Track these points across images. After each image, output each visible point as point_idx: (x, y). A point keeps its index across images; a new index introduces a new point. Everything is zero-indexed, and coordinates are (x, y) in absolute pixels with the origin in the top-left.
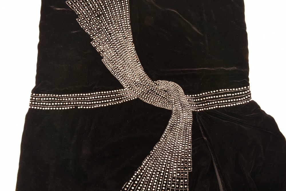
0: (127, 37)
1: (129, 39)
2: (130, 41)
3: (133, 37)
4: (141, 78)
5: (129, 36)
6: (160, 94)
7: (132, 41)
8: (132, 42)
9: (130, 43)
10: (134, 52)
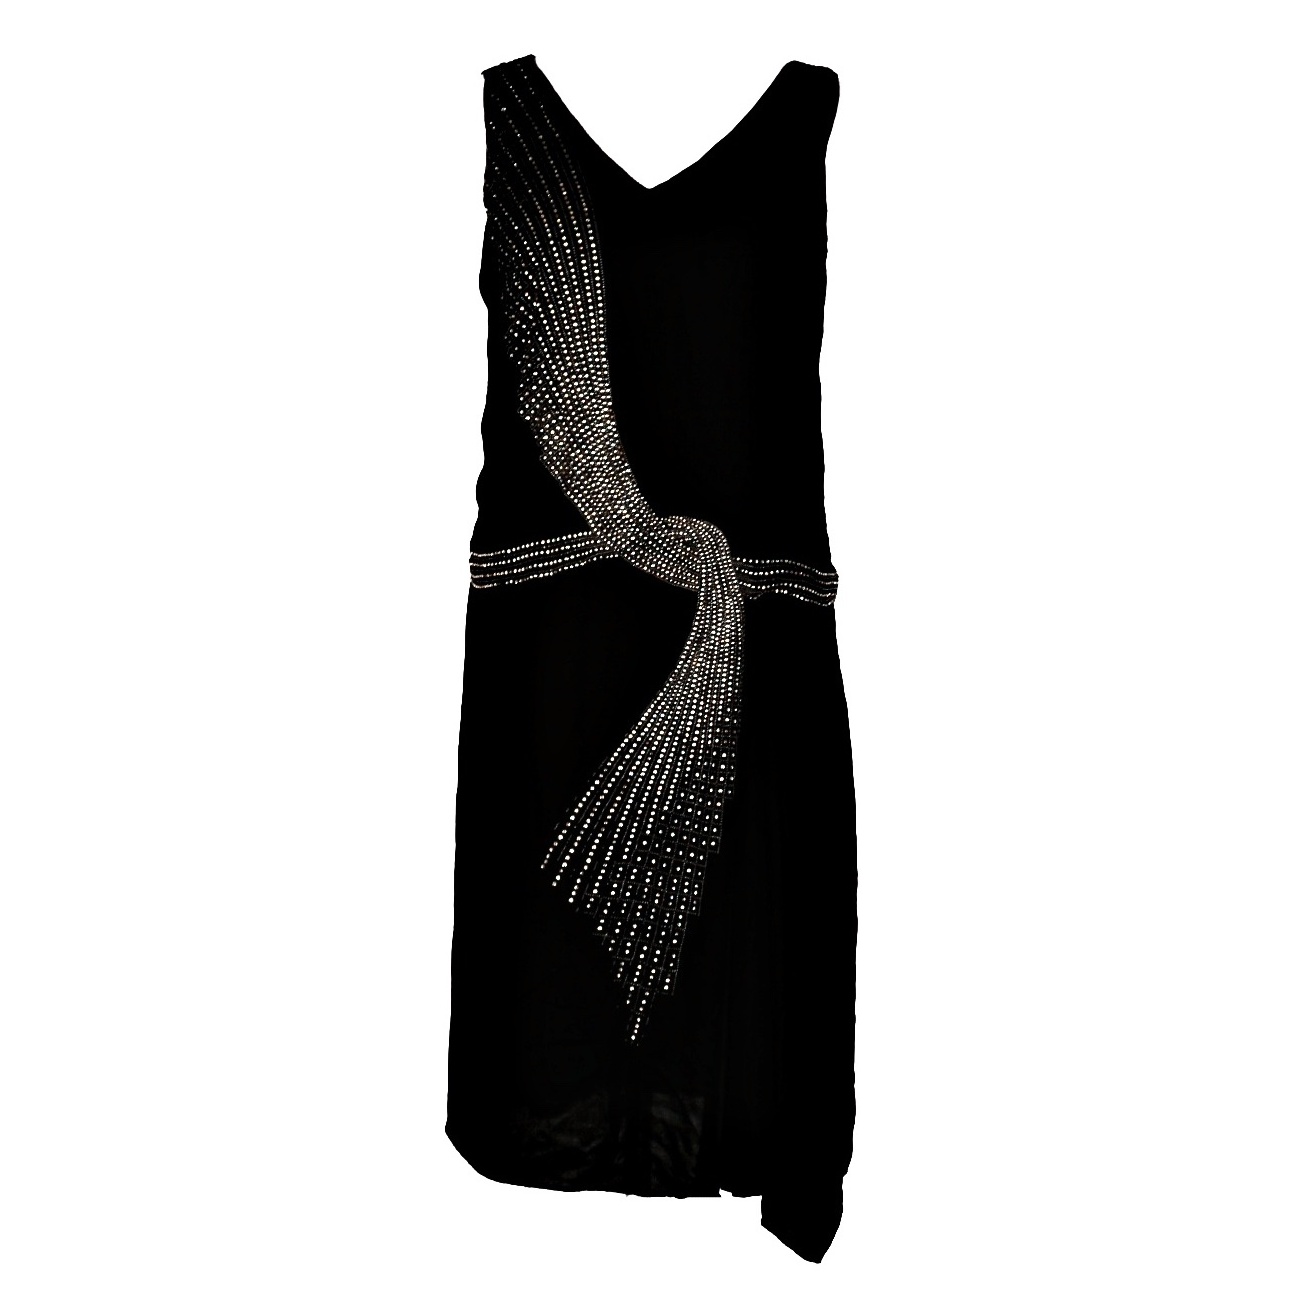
0: (598, 392)
1: (603, 397)
2: (604, 403)
3: (612, 393)
4: (631, 505)
5: (602, 391)
6: (673, 552)
7: (610, 404)
8: (610, 407)
9: (606, 409)
10: (616, 436)
